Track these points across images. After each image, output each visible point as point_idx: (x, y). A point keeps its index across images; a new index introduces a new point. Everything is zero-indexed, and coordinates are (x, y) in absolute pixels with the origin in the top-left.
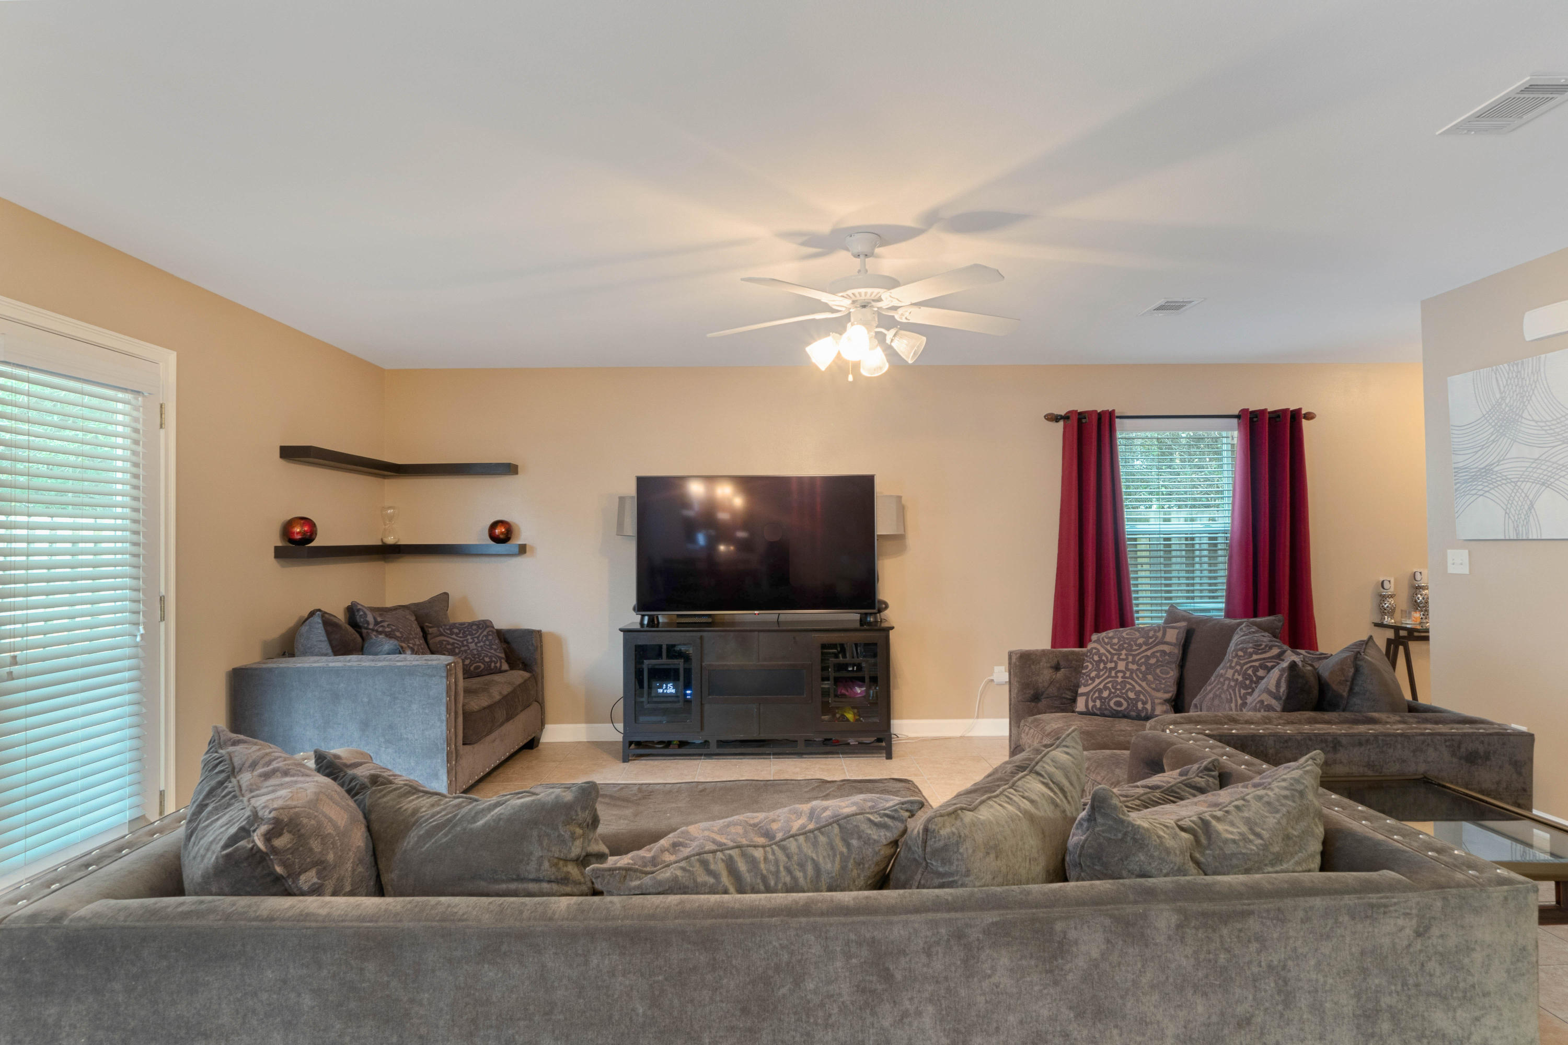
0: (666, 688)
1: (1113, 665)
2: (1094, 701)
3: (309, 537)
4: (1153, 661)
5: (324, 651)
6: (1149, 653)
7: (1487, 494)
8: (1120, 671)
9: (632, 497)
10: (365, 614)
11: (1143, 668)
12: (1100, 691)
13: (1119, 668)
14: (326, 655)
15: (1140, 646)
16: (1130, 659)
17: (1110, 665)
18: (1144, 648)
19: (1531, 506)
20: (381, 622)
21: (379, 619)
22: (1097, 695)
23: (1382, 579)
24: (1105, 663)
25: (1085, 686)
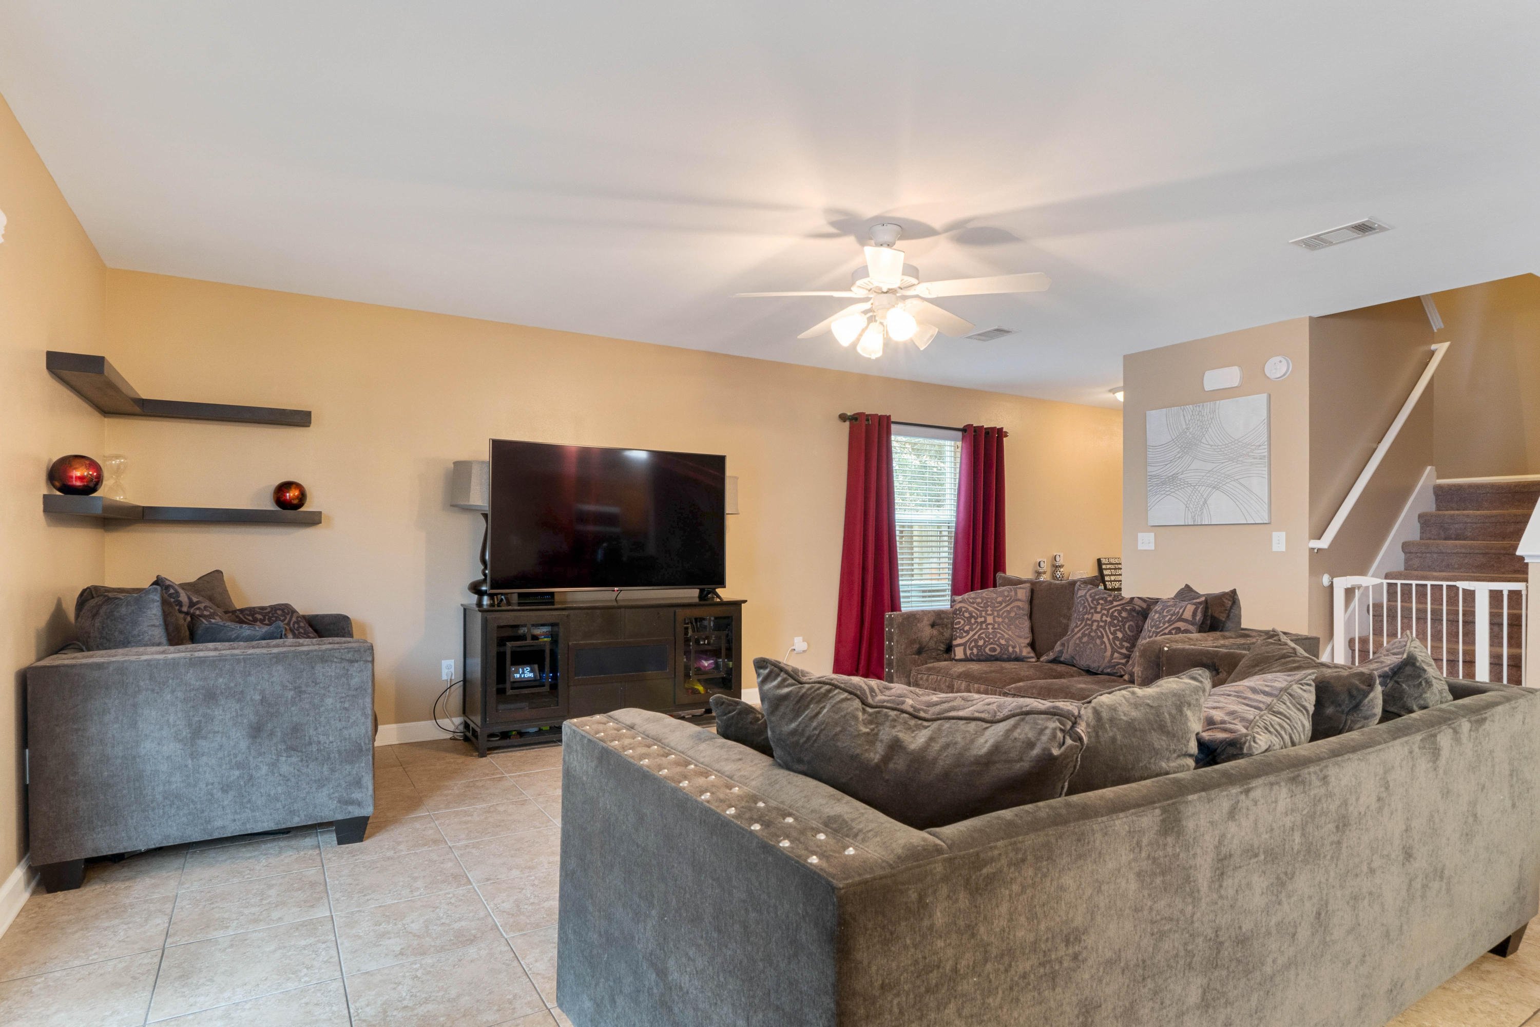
0: (523, 673)
1: (983, 619)
2: (971, 649)
3: (91, 487)
4: (1013, 614)
5: (157, 640)
6: (1008, 608)
7: (1172, 494)
8: (989, 624)
9: (483, 462)
10: (177, 592)
11: (1007, 620)
12: (976, 641)
13: (988, 621)
14: (159, 644)
15: (1001, 603)
16: (996, 614)
17: (979, 620)
18: (1004, 605)
19: (1205, 502)
20: (198, 603)
21: (195, 600)
22: (973, 644)
23: (1038, 561)
24: (976, 619)
25: (961, 638)
